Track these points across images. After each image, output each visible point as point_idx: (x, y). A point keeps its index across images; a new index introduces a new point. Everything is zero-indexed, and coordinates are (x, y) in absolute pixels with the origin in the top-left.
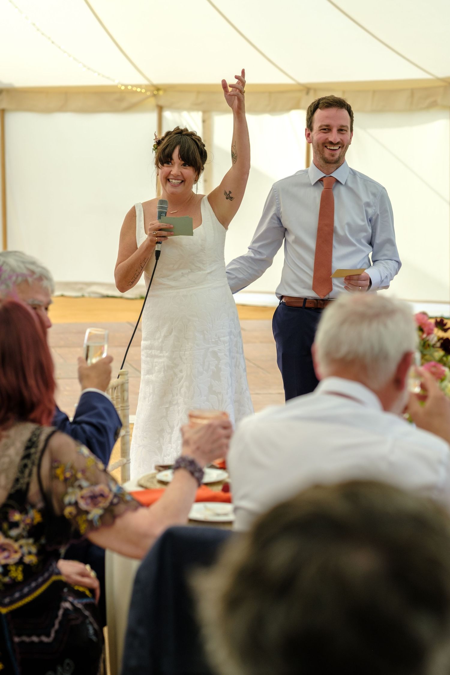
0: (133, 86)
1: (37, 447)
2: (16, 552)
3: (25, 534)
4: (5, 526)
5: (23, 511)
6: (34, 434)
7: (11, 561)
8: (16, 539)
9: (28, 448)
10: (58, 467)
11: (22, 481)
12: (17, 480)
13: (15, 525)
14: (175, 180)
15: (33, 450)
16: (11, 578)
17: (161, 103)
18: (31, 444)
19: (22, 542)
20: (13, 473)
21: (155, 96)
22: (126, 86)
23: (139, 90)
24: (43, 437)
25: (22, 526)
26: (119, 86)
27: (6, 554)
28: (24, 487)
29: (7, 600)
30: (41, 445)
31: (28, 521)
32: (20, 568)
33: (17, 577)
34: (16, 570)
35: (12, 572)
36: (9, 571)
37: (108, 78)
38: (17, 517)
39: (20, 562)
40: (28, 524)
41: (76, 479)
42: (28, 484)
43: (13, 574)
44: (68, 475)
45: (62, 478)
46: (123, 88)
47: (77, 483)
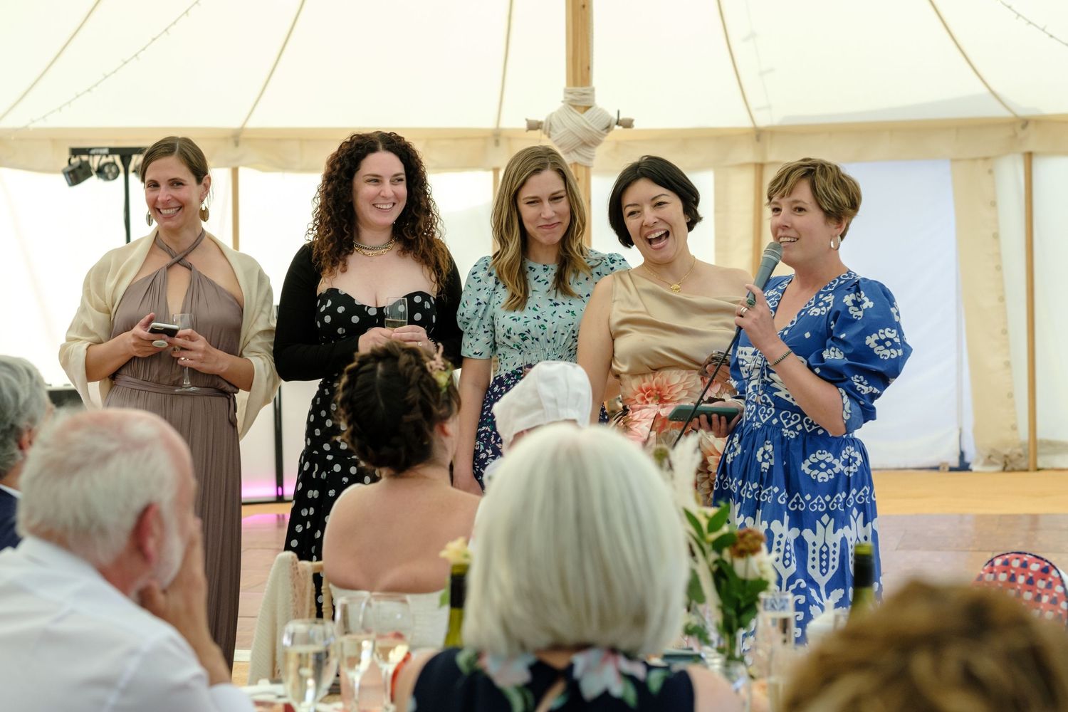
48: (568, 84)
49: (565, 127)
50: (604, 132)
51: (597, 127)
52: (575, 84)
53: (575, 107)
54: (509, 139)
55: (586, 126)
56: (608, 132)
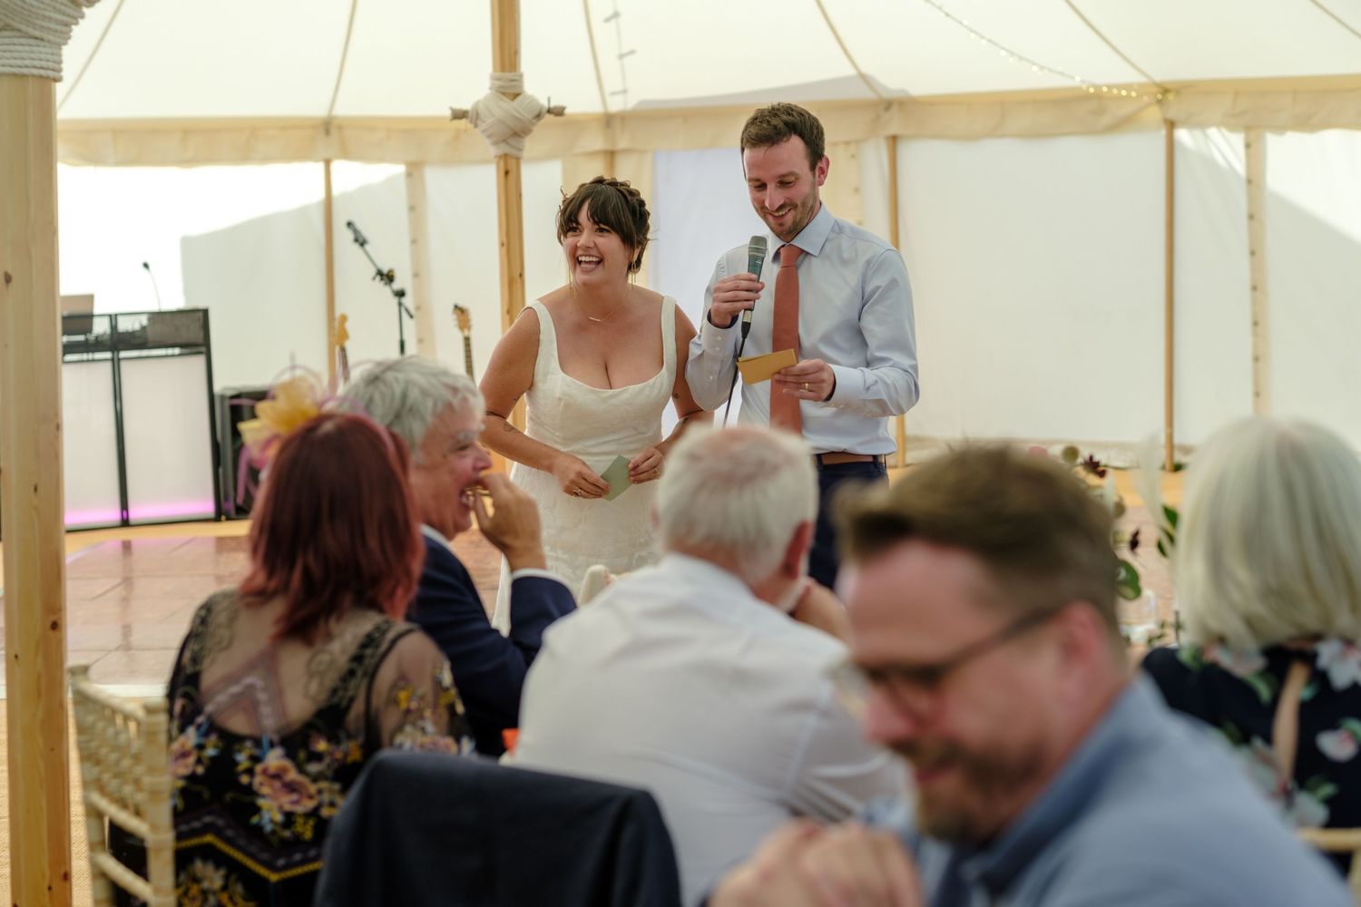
0: (1110, 87)
1: (377, 647)
2: (311, 797)
3: (329, 773)
4: (302, 755)
5: (333, 739)
6: (378, 628)
7: (300, 809)
8: (315, 779)
9: (364, 646)
10: (403, 689)
11: (340, 693)
12: (334, 691)
13: (317, 757)
14: (586, 256)
15: (369, 651)
16: (293, 832)
17: (1171, 115)
18: (370, 641)
19: (323, 785)
20: (331, 679)
21: (1159, 102)
22: (1097, 87)
23: (1124, 93)
24: (391, 635)
25: (327, 760)
26: (1084, 87)
27: (294, 797)
28: (344, 703)
29: (281, 862)
30: (384, 646)
31: (339, 755)
32: (311, 822)
33: (303, 833)
34: (305, 823)
35: (297, 825)
36: (294, 822)
37: (1062, 74)
38: (322, 746)
39: (314, 813)
40: (337, 760)
41: (422, 717)
42: (352, 700)
43: (299, 828)
44: (414, 705)
45: (404, 705)
46: (1092, 90)
47: (420, 723)
48: (495, 69)
49: (494, 116)
50: (534, 121)
51: (529, 116)
52: (503, 69)
53: (504, 94)
54: (340, 128)
55: (518, 115)
56: (538, 120)
